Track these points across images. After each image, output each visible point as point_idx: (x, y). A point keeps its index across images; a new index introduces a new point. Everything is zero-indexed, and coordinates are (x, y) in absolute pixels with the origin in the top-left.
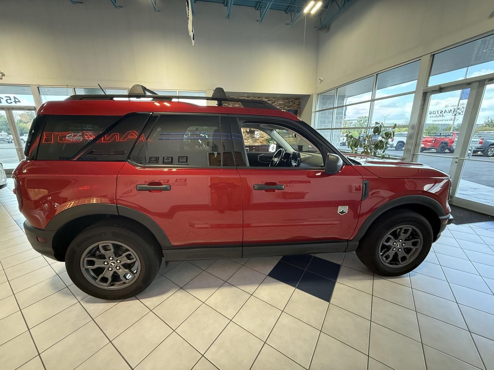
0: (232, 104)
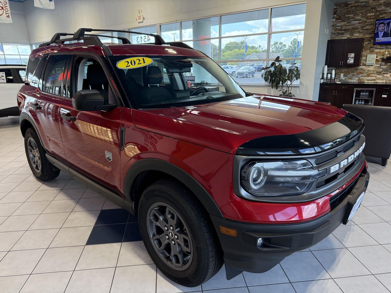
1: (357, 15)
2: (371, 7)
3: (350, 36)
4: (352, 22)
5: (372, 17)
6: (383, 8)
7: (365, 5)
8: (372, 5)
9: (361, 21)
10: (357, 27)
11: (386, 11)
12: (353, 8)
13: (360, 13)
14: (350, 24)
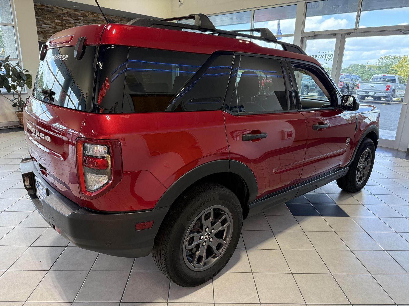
0: (50, 18)
1: (45, 18)
2: (57, 14)
3: (43, 40)
4: (43, 25)
5: (60, 25)
6: (67, 18)
7: (50, 10)
8: (58, 13)
9: (51, 26)
10: (49, 31)
11: (70, 22)
12: (40, 10)
13: (48, 17)
14: (41, 27)
